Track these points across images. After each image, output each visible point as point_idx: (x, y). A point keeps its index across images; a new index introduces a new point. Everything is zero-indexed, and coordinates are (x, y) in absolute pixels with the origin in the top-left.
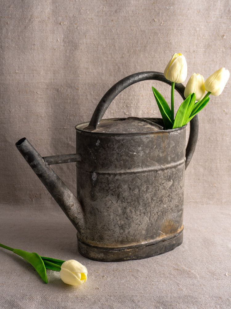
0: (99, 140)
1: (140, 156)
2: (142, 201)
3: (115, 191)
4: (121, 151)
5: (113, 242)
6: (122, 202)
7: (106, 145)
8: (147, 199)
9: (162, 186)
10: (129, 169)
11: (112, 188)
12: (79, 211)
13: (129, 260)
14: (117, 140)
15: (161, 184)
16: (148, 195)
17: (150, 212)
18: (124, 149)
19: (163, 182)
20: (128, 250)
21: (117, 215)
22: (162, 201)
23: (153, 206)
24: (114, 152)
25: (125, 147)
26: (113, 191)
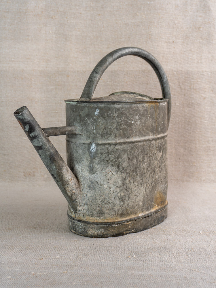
0: (98, 109)
1: (137, 124)
2: (139, 171)
3: (115, 161)
4: (120, 119)
5: (113, 216)
6: (122, 173)
7: (106, 113)
8: (144, 170)
9: (155, 157)
10: (128, 138)
11: (112, 159)
12: (77, 187)
13: (128, 233)
14: (117, 109)
15: (154, 154)
16: (144, 165)
17: (146, 183)
18: (123, 118)
20: (127, 223)
21: (117, 187)
22: (155, 171)
23: (148, 176)
24: (114, 121)
25: (124, 116)
26: (113, 162)
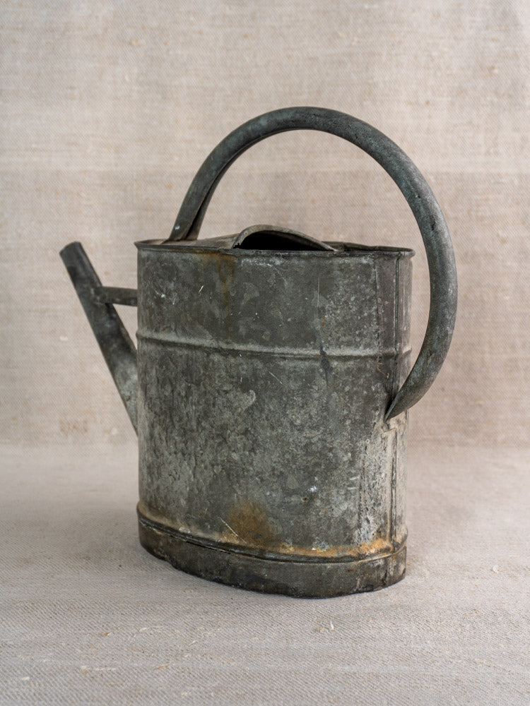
1: (171, 303)
9: (225, 400)
10: (157, 331)
16: (189, 408)
17: (196, 456)
19: (225, 388)
20: (157, 531)
25: (150, 278)
